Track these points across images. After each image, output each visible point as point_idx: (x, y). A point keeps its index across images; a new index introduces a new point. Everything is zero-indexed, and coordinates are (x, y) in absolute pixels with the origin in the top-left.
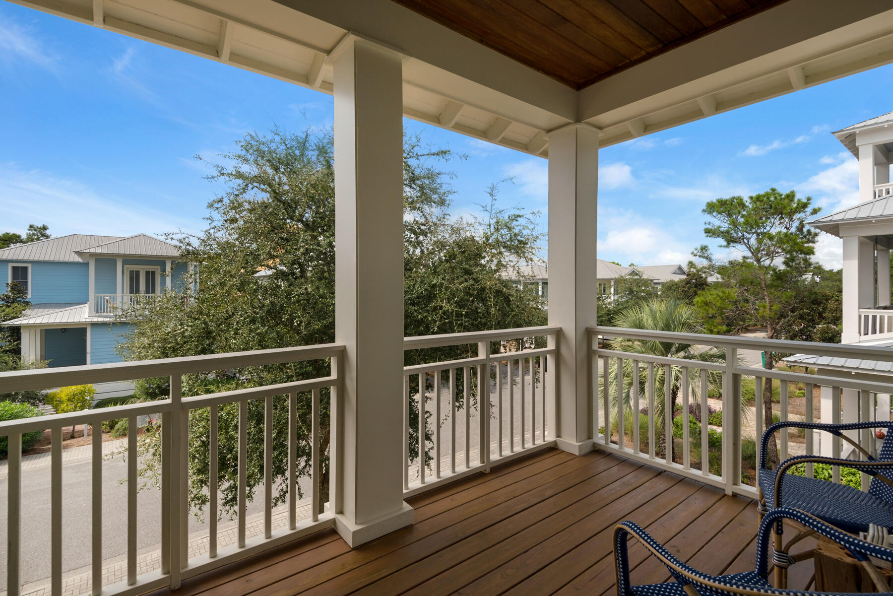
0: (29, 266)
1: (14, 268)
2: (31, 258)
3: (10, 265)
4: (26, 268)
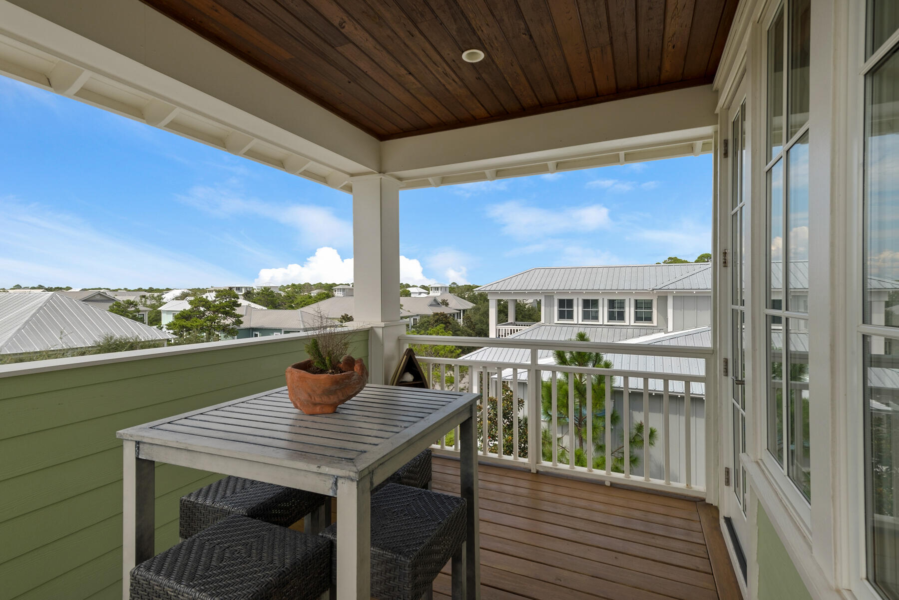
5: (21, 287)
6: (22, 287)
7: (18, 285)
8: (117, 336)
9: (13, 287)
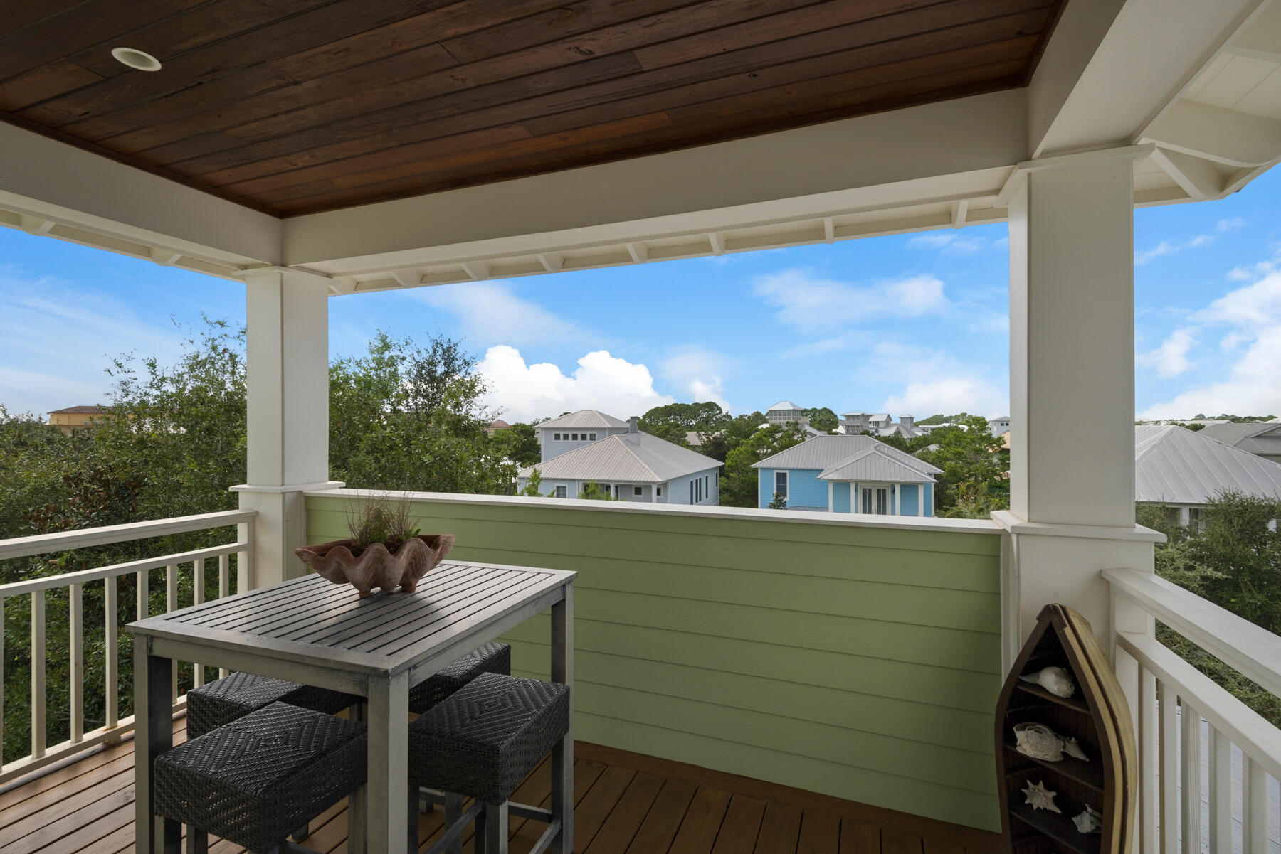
0: (787, 472)
1: (778, 474)
2: (789, 467)
3: (776, 472)
4: (785, 474)
5: (1204, 417)
6: (1207, 417)
7: (1201, 415)
8: (1247, 493)
9: (1194, 417)
